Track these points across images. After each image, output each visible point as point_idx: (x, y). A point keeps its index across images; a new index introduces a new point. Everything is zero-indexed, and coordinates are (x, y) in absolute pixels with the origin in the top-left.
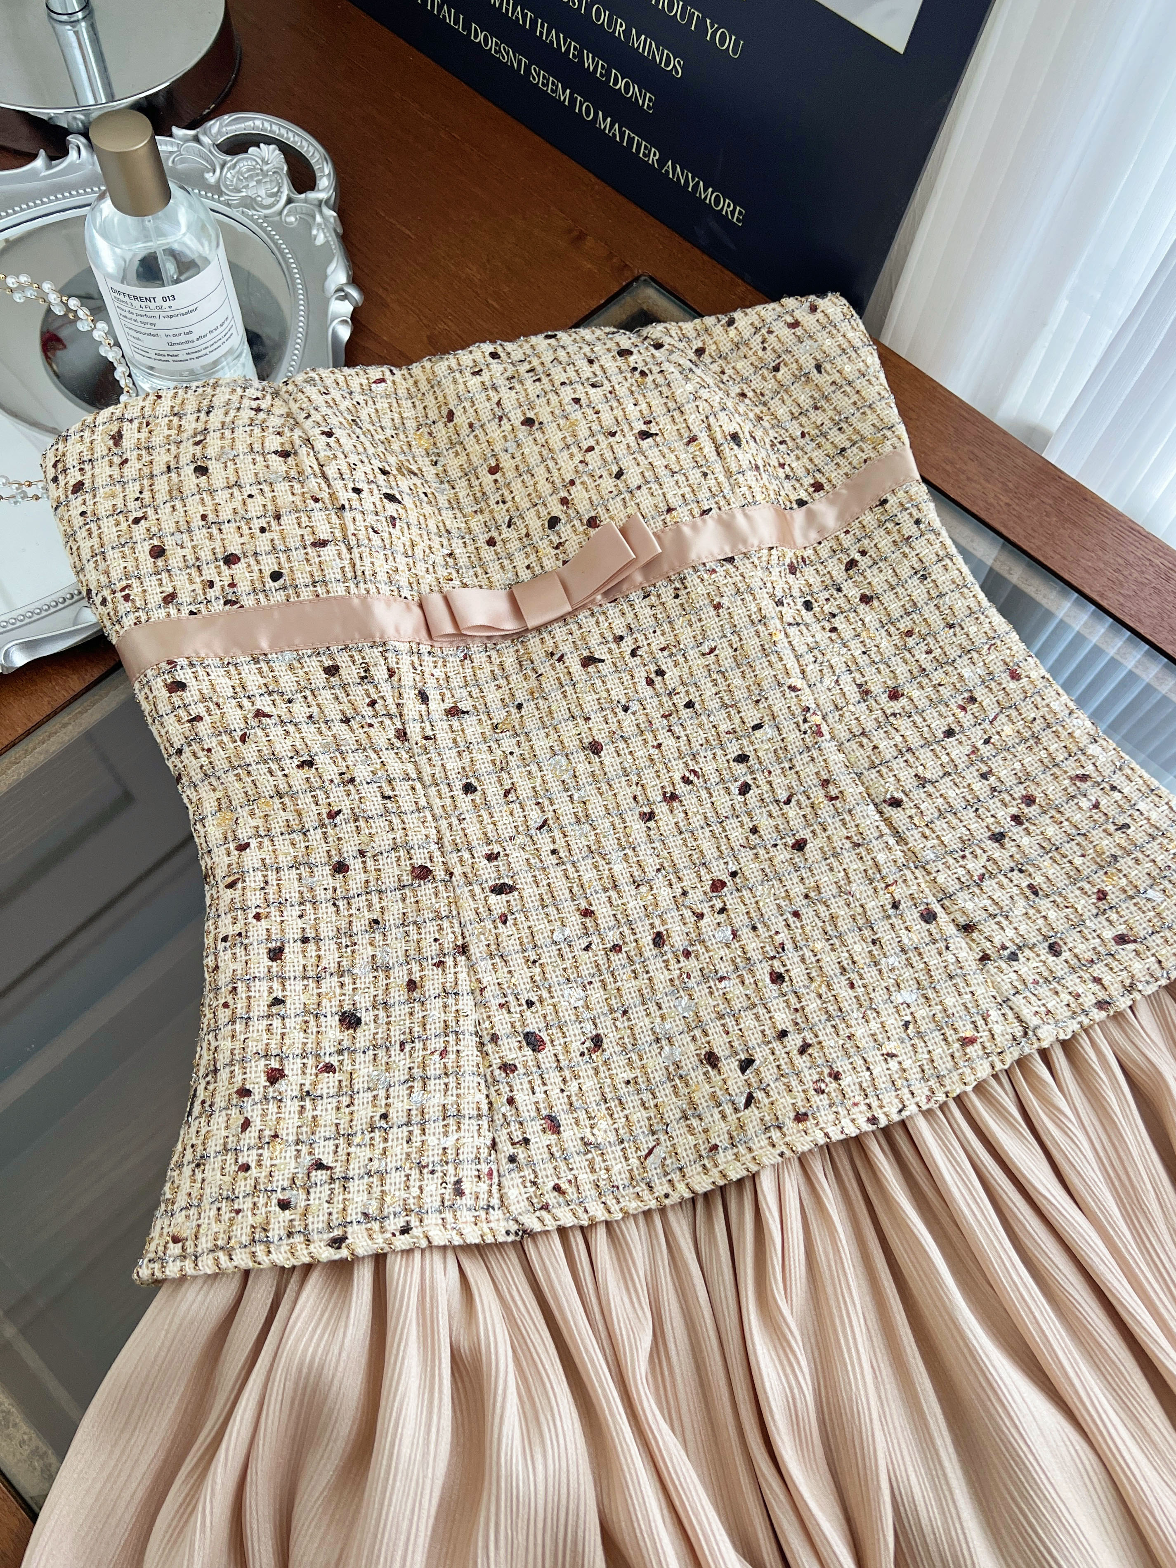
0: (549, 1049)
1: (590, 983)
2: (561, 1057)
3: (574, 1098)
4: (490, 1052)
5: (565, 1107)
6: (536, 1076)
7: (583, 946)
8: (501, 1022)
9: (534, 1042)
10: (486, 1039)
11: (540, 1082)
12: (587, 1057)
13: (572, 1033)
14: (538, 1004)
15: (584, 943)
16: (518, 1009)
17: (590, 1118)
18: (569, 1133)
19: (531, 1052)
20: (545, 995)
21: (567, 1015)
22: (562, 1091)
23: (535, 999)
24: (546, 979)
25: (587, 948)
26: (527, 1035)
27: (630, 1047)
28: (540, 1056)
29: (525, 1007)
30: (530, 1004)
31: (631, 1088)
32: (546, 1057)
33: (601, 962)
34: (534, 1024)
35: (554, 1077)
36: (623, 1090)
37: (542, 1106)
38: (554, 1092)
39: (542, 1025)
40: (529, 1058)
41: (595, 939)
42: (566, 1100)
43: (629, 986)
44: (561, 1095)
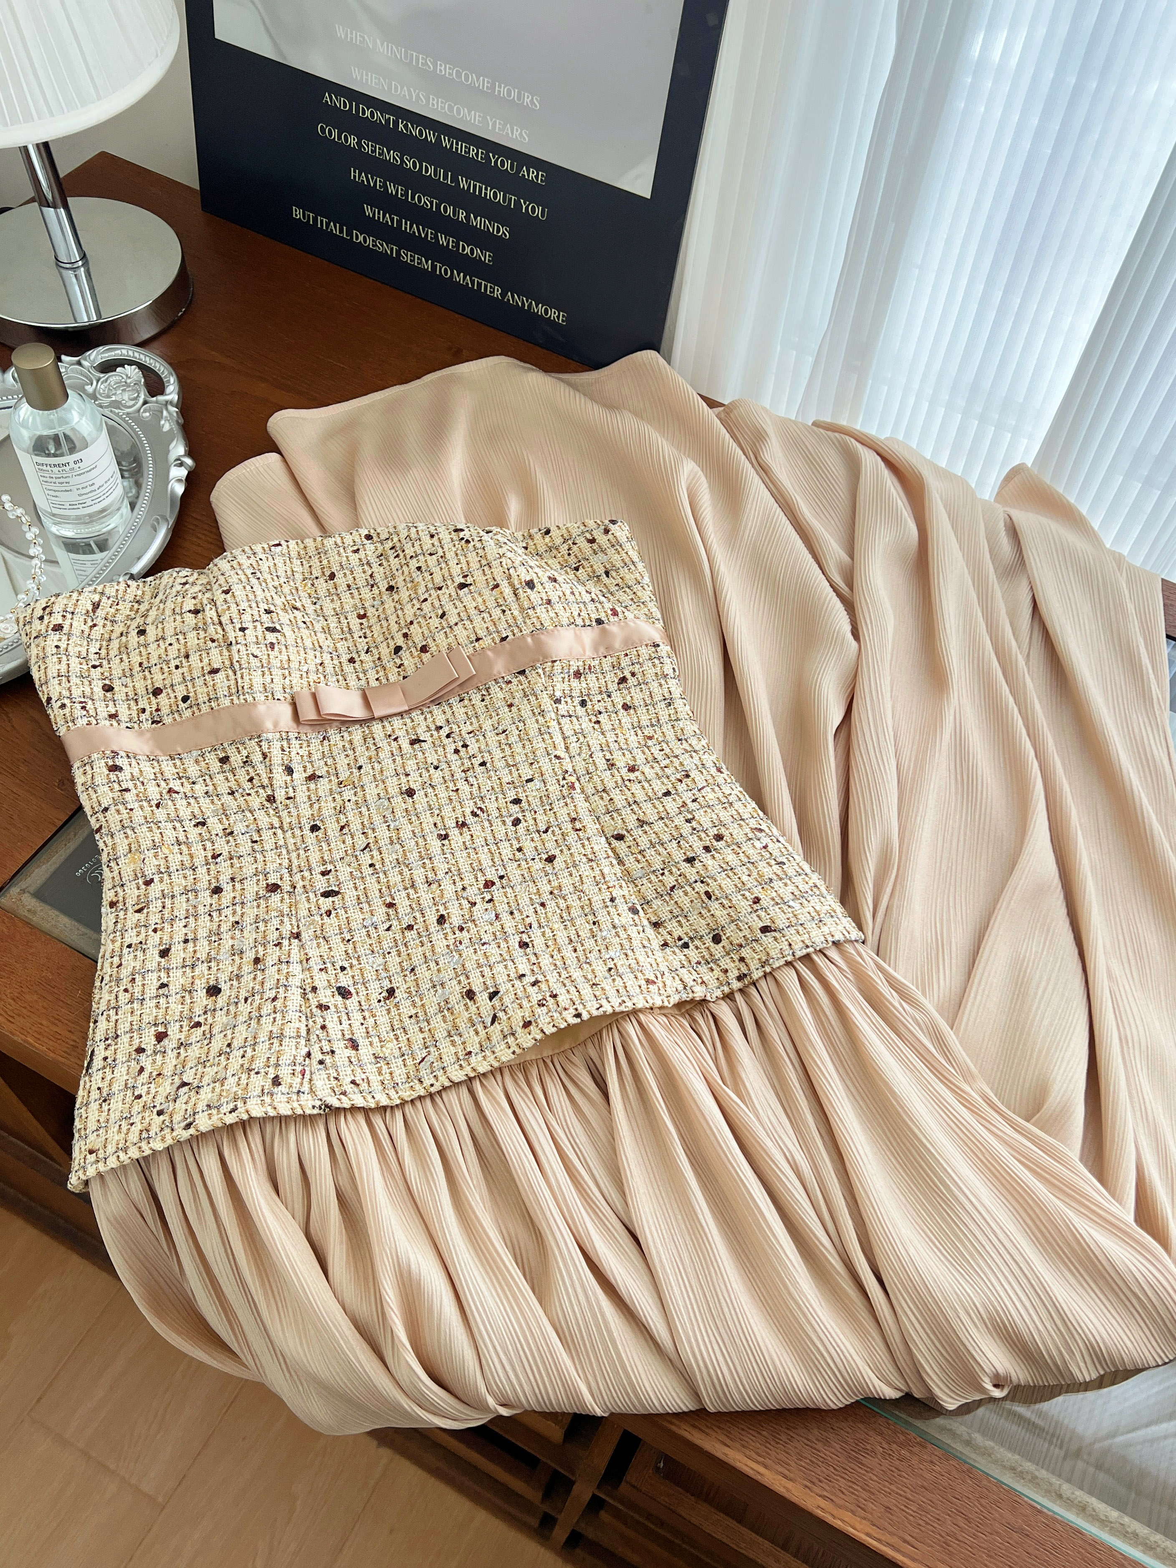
0: (354, 999)
1: (389, 953)
2: (363, 1003)
3: (370, 1029)
4: (310, 998)
5: (363, 1035)
6: (343, 1014)
7: (386, 928)
8: (320, 980)
9: (344, 993)
10: (308, 989)
11: (346, 1017)
12: (382, 1003)
13: (372, 987)
14: (348, 969)
15: (387, 925)
16: (334, 972)
17: (381, 1042)
18: (365, 1051)
19: (341, 999)
20: (355, 962)
21: (370, 975)
22: (362, 1024)
23: (347, 965)
24: (356, 952)
25: (388, 929)
26: (339, 988)
27: (414, 993)
28: (347, 1002)
29: (339, 970)
30: (343, 969)
31: (413, 1020)
32: (352, 1003)
33: (398, 938)
34: (345, 981)
35: (357, 1016)
36: (407, 1022)
37: (346, 1033)
38: (356, 1025)
39: (351, 983)
40: (339, 1003)
41: (395, 923)
42: (364, 1030)
43: (417, 954)
44: (361, 1027)
